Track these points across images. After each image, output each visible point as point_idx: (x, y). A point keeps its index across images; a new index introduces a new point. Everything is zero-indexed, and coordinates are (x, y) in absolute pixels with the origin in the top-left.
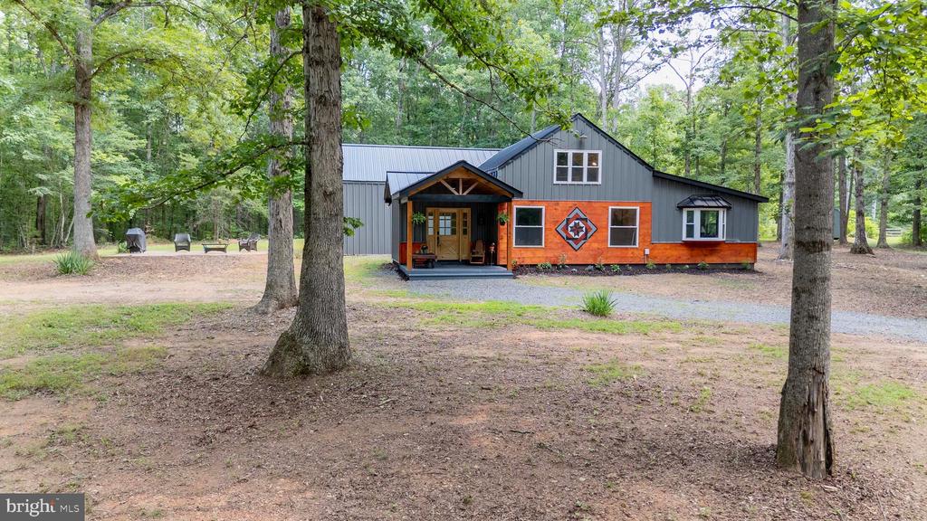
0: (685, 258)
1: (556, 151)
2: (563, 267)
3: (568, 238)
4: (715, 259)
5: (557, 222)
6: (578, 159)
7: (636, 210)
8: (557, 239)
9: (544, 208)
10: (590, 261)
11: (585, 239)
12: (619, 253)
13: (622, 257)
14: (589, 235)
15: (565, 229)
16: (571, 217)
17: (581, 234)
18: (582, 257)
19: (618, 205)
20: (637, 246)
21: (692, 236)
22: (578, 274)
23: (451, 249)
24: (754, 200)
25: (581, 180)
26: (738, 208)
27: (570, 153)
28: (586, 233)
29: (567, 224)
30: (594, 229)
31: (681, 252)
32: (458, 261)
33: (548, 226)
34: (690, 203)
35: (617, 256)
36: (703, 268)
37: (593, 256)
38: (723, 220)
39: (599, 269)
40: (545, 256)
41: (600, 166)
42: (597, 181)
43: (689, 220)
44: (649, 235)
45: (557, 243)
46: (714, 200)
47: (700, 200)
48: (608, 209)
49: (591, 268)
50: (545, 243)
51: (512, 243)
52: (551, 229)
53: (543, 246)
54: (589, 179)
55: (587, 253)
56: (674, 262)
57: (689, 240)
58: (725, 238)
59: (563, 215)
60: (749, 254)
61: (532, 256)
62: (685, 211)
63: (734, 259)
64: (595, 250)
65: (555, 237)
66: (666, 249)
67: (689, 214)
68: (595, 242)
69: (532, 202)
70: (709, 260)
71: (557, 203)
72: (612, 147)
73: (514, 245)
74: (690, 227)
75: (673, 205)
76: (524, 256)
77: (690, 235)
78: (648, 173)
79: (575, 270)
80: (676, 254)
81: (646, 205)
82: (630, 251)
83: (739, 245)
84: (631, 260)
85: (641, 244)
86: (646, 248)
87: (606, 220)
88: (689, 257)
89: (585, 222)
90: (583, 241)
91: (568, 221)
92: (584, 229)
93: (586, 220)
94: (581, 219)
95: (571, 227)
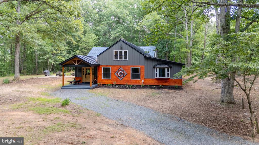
2: (115, 85)
5: (115, 72)
6: (121, 53)
7: (139, 68)
9: (111, 67)
10: (125, 84)
14: (124, 76)
15: (117, 74)
19: (133, 67)
25: (122, 59)
26: (174, 67)
27: (119, 51)
33: (112, 73)
34: (156, 66)
35: (133, 82)
36: (160, 87)
37: (126, 82)
38: (168, 71)
39: (126, 86)
40: (111, 82)
41: (128, 55)
42: (127, 59)
43: (156, 71)
44: (144, 76)
45: (115, 78)
46: (164, 65)
47: (159, 65)
48: (130, 68)
49: (123, 86)
50: (111, 78)
51: (101, 78)
52: (113, 74)
53: (111, 79)
54: (124, 59)
55: (124, 81)
56: (152, 85)
57: (156, 78)
58: (170, 77)
59: (117, 69)
60: (179, 83)
61: (107, 82)
62: (155, 68)
63: (174, 84)
64: (127, 80)
65: (114, 76)
66: (150, 80)
67: (156, 69)
68: (126, 78)
69: (107, 66)
70: (164, 84)
71: (115, 66)
72: (131, 49)
73: (102, 79)
74: (156, 73)
75: (152, 67)
76: (105, 82)
77: (157, 76)
78: (143, 57)
79: (118, 86)
80: (153, 82)
81: (142, 67)
82: (138, 81)
83: (176, 80)
84: (138, 84)
85: (141, 78)
86: (143, 80)
87: (130, 71)
88: (158, 83)
89: (123, 72)
90: (123, 78)
91: (118, 71)
92: (123, 74)
93: (124, 71)
94: (122, 71)
95: (119, 73)
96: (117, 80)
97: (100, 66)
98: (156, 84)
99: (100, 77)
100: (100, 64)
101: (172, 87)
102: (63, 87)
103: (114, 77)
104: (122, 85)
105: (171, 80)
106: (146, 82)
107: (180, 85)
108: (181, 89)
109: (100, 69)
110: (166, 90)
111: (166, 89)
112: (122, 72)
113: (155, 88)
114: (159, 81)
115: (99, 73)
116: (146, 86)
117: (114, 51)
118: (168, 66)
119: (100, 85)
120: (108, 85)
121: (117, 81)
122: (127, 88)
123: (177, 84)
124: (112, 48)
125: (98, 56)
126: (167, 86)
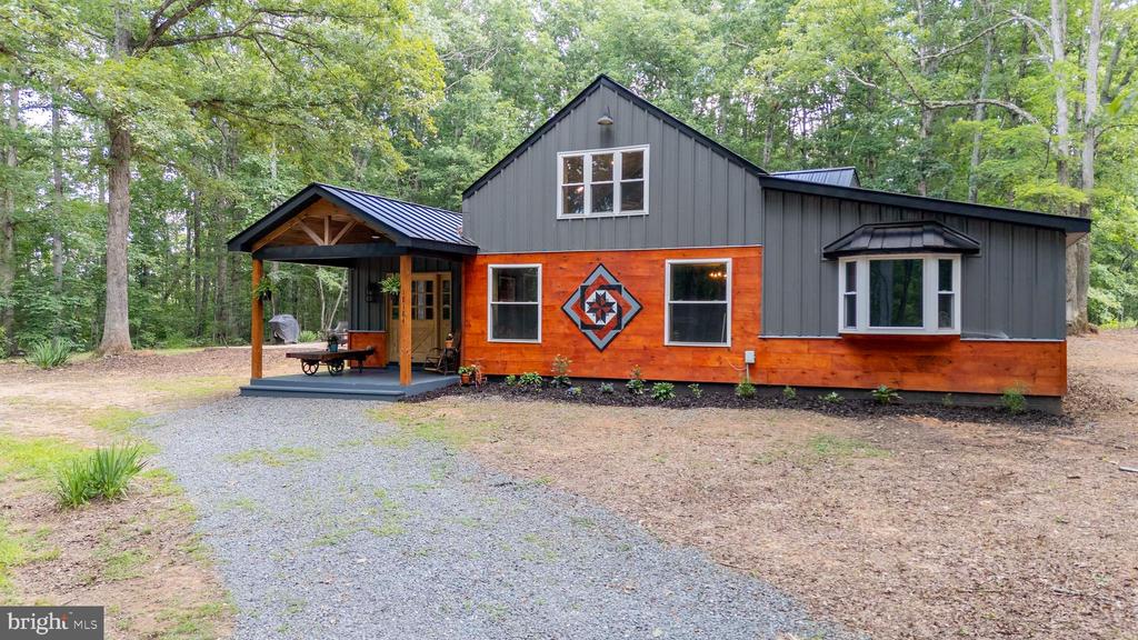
0: (854, 373)
2: (561, 382)
3: (584, 326)
4: (932, 382)
5: (564, 293)
6: (602, 167)
7: (723, 265)
8: (565, 328)
9: (539, 267)
10: (628, 374)
11: (618, 327)
12: (688, 358)
13: (694, 368)
14: (624, 321)
15: (579, 307)
16: (589, 283)
17: (610, 317)
18: (612, 363)
19: (684, 257)
20: (729, 344)
25: (611, 209)
26: (997, 252)
27: (588, 157)
28: (619, 316)
29: (583, 298)
31: (837, 360)
33: (547, 304)
34: (850, 243)
35: (685, 366)
36: (879, 402)
37: (633, 363)
38: (945, 282)
39: (631, 391)
40: (543, 360)
41: (646, 178)
42: (641, 208)
43: (851, 285)
44: (756, 319)
45: (566, 336)
46: (912, 235)
47: (873, 236)
48: (663, 266)
49: (609, 387)
50: (543, 334)
51: (484, 333)
52: (553, 307)
53: (540, 341)
54: (625, 206)
55: (622, 356)
56: (817, 383)
57: (850, 331)
58: (956, 329)
59: (576, 279)
60: (1040, 372)
61: (520, 359)
62: (843, 262)
63: (991, 381)
64: (638, 351)
65: (561, 322)
66: (799, 352)
67: (851, 269)
68: (637, 333)
69: (517, 257)
70: (913, 382)
71: (565, 256)
72: (672, 134)
73: (490, 338)
74: (851, 301)
75: (816, 252)
76: (507, 358)
77: (851, 321)
78: (753, 183)
79: (577, 390)
80: (824, 365)
81: (747, 254)
82: (714, 356)
83: (1009, 347)
84: (714, 374)
85: (738, 339)
86: (749, 349)
87: (660, 288)
88: (859, 373)
89: (616, 292)
91: (585, 292)
92: (615, 307)
93: (618, 288)
94: (610, 288)
95: (590, 304)
96: (577, 351)
97: (480, 261)
98: (848, 379)
99: (474, 326)
100: (477, 248)
101: (979, 403)
102: (252, 382)
103: (562, 329)
104: (607, 380)
105: (965, 348)
106: (772, 361)
107: (1043, 387)
108: (1055, 423)
109: (479, 275)
110: (934, 422)
111: (929, 414)
112: (610, 298)
113: (836, 409)
114: (870, 360)
115: (470, 302)
116: (776, 392)
117: (560, 157)
118: (946, 240)
119: (473, 376)
120: (518, 377)
121: (577, 356)
122: (633, 405)
123: (1024, 377)
124: (549, 139)
125: (469, 197)
126: (933, 398)
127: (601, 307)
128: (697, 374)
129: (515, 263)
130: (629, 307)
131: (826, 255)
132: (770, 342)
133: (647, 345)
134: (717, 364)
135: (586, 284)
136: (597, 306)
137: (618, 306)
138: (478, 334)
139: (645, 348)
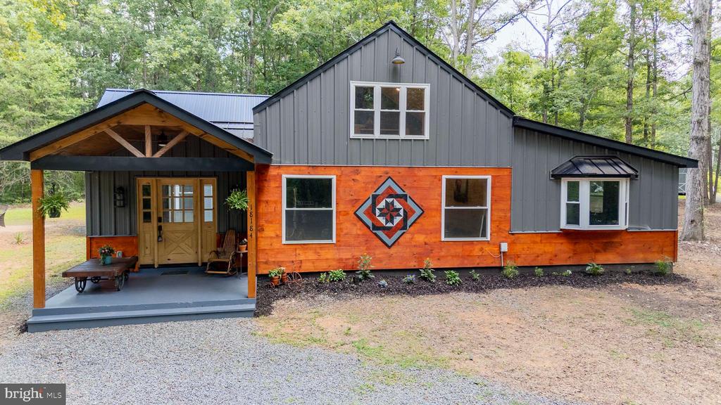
0: (567, 255)
1: (353, 85)
2: (366, 276)
3: (375, 228)
4: (612, 258)
5: (357, 200)
6: (390, 98)
7: (485, 180)
8: (357, 229)
9: (334, 178)
10: (412, 264)
11: (404, 228)
12: (459, 250)
13: (463, 257)
14: (409, 223)
15: (371, 212)
16: (379, 192)
17: (397, 220)
18: (399, 256)
19: (456, 173)
20: (488, 238)
21: (577, 222)
22: (388, 291)
23: (182, 245)
24: (673, 164)
25: (397, 133)
27: (378, 87)
28: (405, 219)
29: (374, 205)
30: (418, 212)
31: (559, 247)
32: (195, 265)
33: (342, 207)
34: (574, 169)
39: (426, 279)
40: (337, 256)
41: (427, 109)
42: (423, 133)
43: (573, 197)
44: (508, 220)
45: (359, 236)
48: (440, 180)
49: (410, 277)
50: (337, 235)
51: (279, 237)
52: (347, 214)
53: (334, 241)
54: (409, 131)
55: (408, 250)
56: (547, 263)
57: (575, 228)
58: (627, 226)
59: (368, 189)
60: (665, 249)
61: (316, 257)
62: (564, 181)
63: (641, 256)
64: (420, 246)
65: (354, 225)
66: (535, 242)
67: (574, 185)
68: (419, 232)
71: (357, 170)
72: (447, 78)
73: (284, 242)
74: (574, 208)
76: (302, 258)
77: (574, 222)
78: (507, 123)
79: (382, 282)
80: (550, 250)
81: (501, 173)
82: (477, 248)
83: (650, 235)
84: (478, 261)
85: (495, 234)
86: (503, 242)
87: (437, 197)
88: (571, 255)
89: (403, 200)
90: (399, 232)
91: (376, 199)
92: (401, 212)
93: (405, 197)
94: (397, 196)
95: (380, 210)
96: (368, 249)
97: (272, 172)
99: (269, 231)
103: (354, 230)
105: (630, 235)
106: (517, 249)
107: (666, 258)
109: (273, 184)
112: (397, 205)
114: (577, 246)
121: (369, 252)
123: (658, 252)
124: (342, 67)
125: (259, 112)
126: (611, 268)
127: (390, 212)
128: (466, 262)
129: (309, 173)
130: (414, 212)
131: (553, 176)
132: (516, 235)
133: (426, 240)
134: (481, 254)
135: (377, 193)
136: (386, 211)
137: (404, 211)
138: (271, 238)
139: (426, 244)
